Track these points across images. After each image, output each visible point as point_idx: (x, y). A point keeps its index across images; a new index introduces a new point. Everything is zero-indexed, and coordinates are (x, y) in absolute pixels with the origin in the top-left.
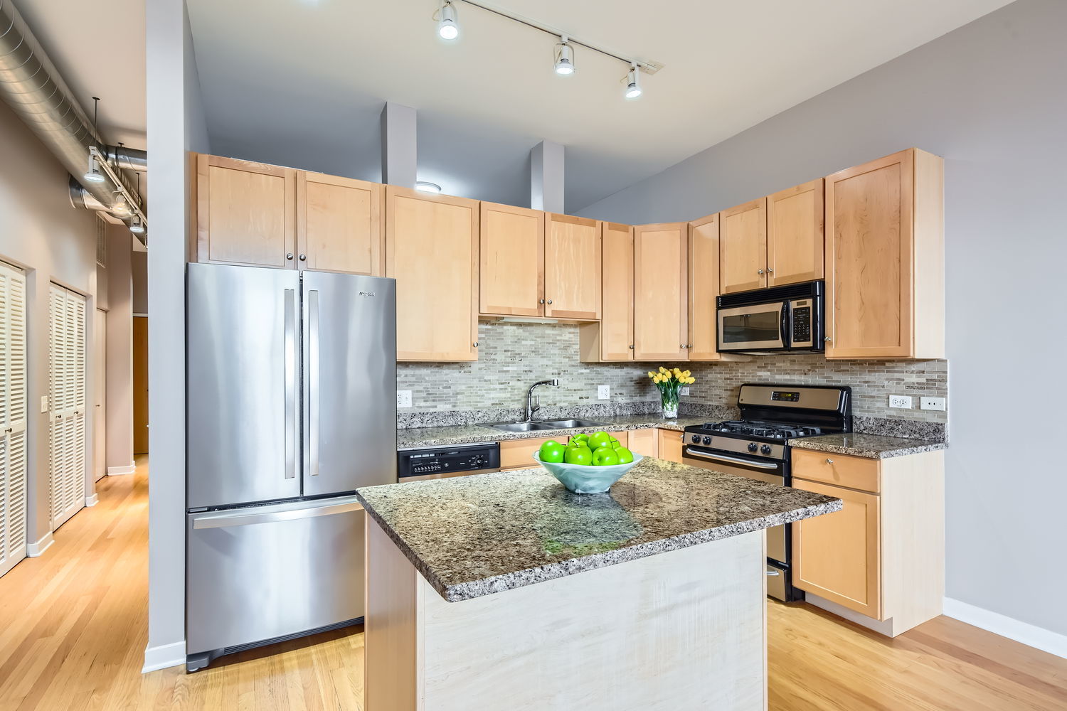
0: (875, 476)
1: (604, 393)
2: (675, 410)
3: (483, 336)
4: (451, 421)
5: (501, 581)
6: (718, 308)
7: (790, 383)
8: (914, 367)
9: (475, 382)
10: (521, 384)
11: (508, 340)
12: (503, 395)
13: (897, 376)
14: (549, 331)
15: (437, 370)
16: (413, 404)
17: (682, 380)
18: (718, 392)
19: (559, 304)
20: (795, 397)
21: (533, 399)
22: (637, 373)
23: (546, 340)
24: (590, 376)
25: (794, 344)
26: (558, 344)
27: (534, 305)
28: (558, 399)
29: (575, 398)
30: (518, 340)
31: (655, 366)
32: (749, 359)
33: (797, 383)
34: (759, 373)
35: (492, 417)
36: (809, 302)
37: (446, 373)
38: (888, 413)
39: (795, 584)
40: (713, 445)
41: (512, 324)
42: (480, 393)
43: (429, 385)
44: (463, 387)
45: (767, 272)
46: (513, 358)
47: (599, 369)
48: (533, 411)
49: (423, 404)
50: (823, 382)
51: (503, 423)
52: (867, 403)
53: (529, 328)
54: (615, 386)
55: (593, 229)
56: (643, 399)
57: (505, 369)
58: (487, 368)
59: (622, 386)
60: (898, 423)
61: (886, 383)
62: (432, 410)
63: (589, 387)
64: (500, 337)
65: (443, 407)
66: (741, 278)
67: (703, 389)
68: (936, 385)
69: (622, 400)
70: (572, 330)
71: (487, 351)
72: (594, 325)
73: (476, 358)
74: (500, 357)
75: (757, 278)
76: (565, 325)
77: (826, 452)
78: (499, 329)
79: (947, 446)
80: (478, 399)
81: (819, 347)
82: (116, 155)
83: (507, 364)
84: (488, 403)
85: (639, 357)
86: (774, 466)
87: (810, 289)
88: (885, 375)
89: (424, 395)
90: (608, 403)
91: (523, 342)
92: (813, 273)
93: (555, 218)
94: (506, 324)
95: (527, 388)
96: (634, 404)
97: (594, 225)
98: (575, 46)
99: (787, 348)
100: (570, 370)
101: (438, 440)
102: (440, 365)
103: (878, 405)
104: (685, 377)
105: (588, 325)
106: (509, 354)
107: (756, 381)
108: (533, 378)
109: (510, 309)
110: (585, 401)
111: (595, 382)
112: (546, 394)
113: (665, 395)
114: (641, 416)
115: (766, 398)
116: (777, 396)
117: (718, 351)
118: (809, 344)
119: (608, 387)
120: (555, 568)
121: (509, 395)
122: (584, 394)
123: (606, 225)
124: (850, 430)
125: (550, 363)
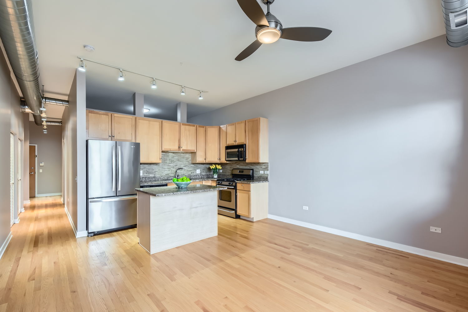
0: (249, 187)
1: (198, 171)
2: (217, 176)
3: (163, 156)
4: (154, 179)
5: (163, 195)
6: (226, 149)
7: (243, 168)
8: (264, 164)
9: (161, 169)
10: (174, 169)
11: (170, 157)
12: (169, 172)
13: (261, 166)
14: (182, 154)
15: (150, 165)
16: (143, 175)
17: (218, 168)
18: (228, 171)
19: (184, 147)
20: (243, 172)
21: (177, 173)
22: (208, 166)
23: (181, 157)
24: (195, 167)
25: (240, 159)
26: (185, 158)
27: (177, 148)
28: (185, 173)
29: (190, 173)
30: (173, 157)
31: (211, 164)
32: (235, 162)
33: (244, 168)
34: (237, 166)
35: (166, 178)
36: (243, 149)
37: (152, 166)
38: (260, 175)
39: (237, 214)
40: (223, 184)
41: (171, 153)
42: (162, 171)
43: (147, 169)
44: (157, 170)
45: (235, 141)
46: (172, 161)
47: (197, 165)
48: (177, 176)
49: (146, 174)
50: (249, 168)
51: (169, 180)
52: (256, 173)
53: (176, 154)
54: (201, 170)
55: (194, 127)
56: (210, 173)
57: (169, 165)
58: (164, 165)
59: (204, 170)
60: (261, 177)
61: (259, 168)
62: (148, 176)
63: (193, 170)
64: (168, 156)
65: (151, 175)
66: (231, 142)
67: (225, 170)
68: (266, 169)
69: (204, 174)
70: (189, 154)
71: (164, 160)
72: (194, 153)
73: (161, 162)
74: (168, 162)
75: (234, 142)
76: (187, 153)
77: (242, 183)
78: (167, 154)
79: (268, 181)
80: (162, 173)
81: (245, 160)
82: (45, 100)
83: (170, 164)
84: (165, 174)
85: (207, 162)
86: (233, 187)
87: (242, 146)
88: (259, 166)
89: (146, 172)
90: (199, 174)
91: (175, 158)
92: (244, 142)
93: (183, 124)
94: (170, 152)
95: (176, 170)
96: (207, 175)
97: (194, 126)
98: (185, 88)
99: (239, 160)
100: (188, 165)
101: (151, 183)
102: (151, 164)
103: (258, 173)
104: (219, 167)
105: (193, 153)
106: (170, 161)
107: (236, 168)
108: (177, 167)
109: (170, 149)
110: (193, 174)
111: (195, 168)
112: (181, 172)
113: (214, 172)
114: (209, 177)
115: (237, 172)
116: (240, 172)
117: (226, 160)
118: (243, 159)
119: (199, 170)
120: (172, 194)
121: (170, 172)
122: (192, 172)
123: (198, 126)
124: (253, 179)
125: (182, 163)
